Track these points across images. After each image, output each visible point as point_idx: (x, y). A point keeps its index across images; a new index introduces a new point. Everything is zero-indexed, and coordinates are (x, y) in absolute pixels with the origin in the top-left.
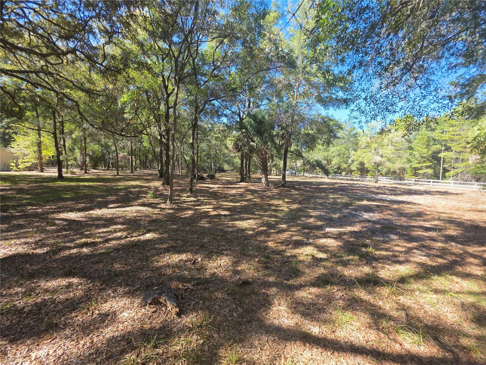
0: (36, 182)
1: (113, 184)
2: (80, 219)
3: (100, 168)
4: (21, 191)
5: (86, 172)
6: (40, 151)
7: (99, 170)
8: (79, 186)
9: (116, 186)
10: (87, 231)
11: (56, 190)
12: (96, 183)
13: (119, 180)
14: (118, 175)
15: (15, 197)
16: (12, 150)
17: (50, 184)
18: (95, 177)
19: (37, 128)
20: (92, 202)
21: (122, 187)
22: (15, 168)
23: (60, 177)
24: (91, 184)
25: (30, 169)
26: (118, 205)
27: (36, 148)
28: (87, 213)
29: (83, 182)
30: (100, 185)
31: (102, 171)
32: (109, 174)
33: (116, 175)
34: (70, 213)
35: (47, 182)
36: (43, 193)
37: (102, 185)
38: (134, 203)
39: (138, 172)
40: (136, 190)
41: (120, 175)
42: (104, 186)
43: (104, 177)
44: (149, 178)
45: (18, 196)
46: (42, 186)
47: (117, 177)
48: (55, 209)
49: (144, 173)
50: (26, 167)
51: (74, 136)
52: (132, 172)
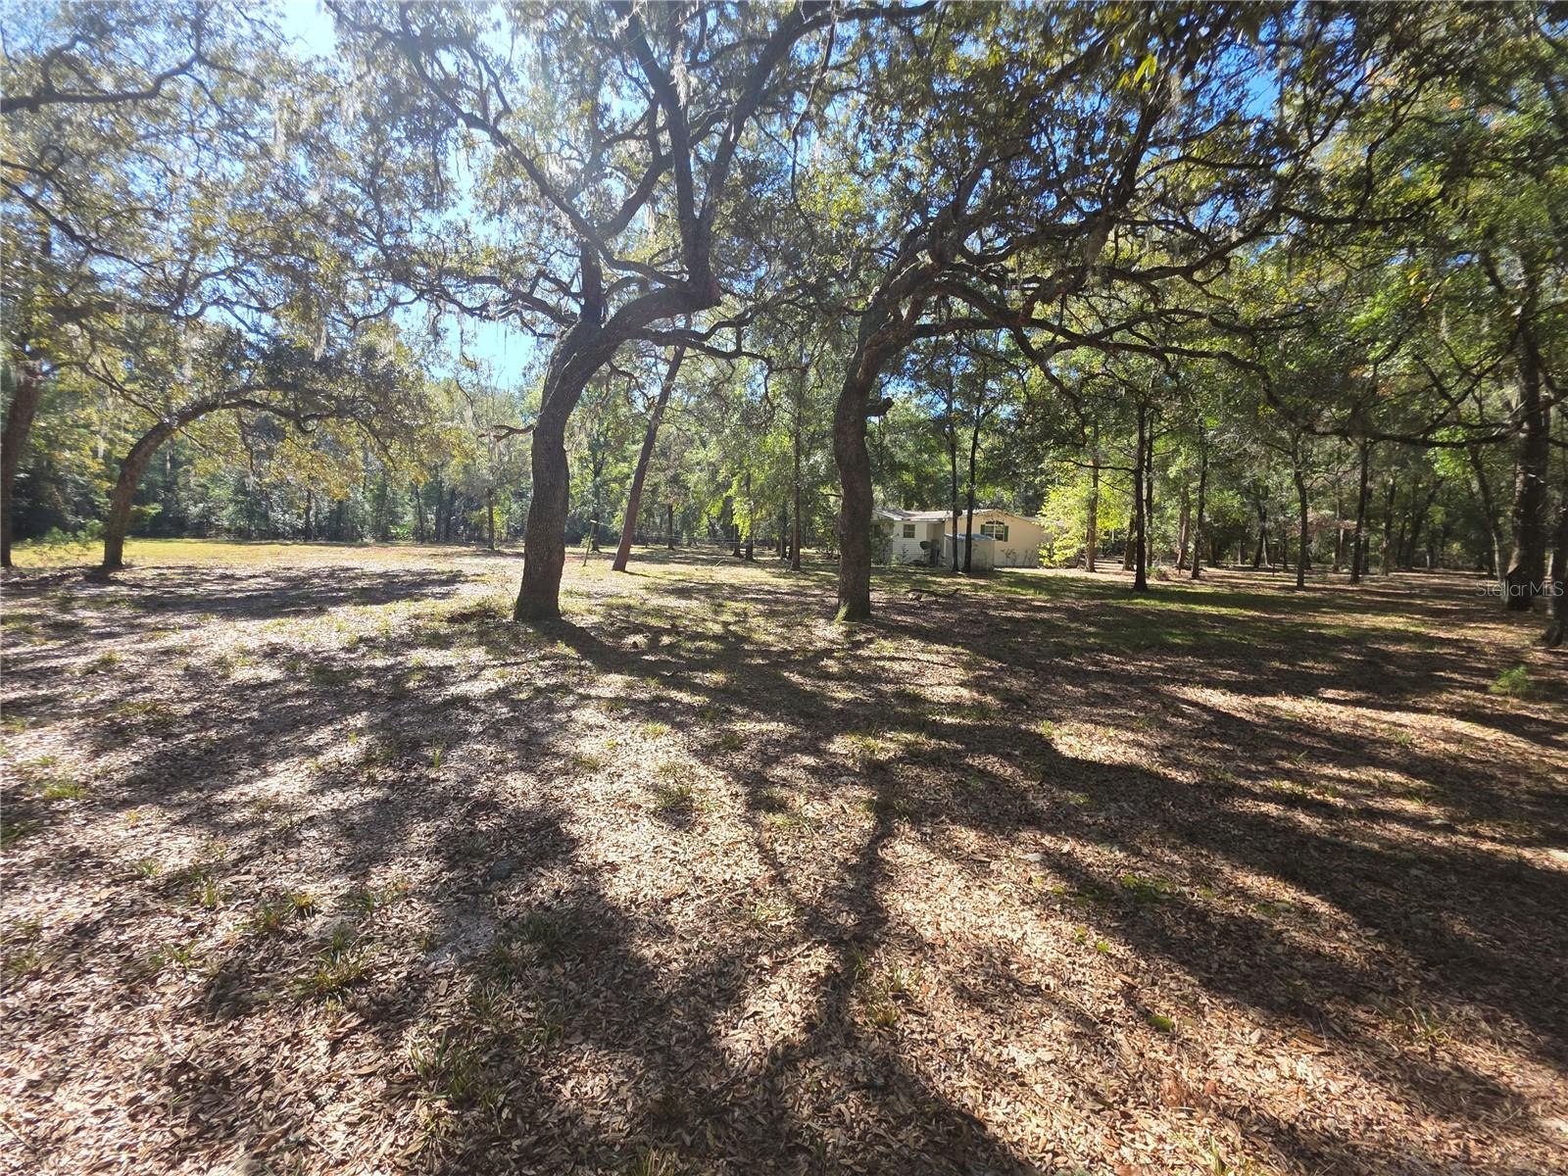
0: (1093, 596)
1: (1298, 619)
2: (1243, 715)
3: (1229, 561)
4: (1073, 614)
5: (1195, 576)
6: (1093, 520)
7: (1227, 568)
8: (1195, 616)
9: (1312, 626)
10: (1282, 758)
11: (1142, 618)
12: (1239, 611)
13: (1315, 605)
14: (1300, 586)
15: (1069, 628)
16: (1043, 521)
17: (1123, 603)
18: (1227, 591)
19: (1091, 463)
20: (1255, 668)
21: (1340, 633)
22: (1046, 561)
23: (1140, 588)
24: (1224, 611)
25: (1071, 563)
26: (1352, 695)
27: (1084, 514)
28: (1257, 700)
29: (1200, 604)
30: (1253, 617)
31: (1238, 574)
32: (1271, 582)
33: (1292, 589)
34: (1209, 691)
35: (1113, 597)
36: (1118, 624)
37: (1260, 619)
38: (1423, 703)
39: (1377, 578)
40: (1404, 648)
41: (1307, 589)
42: (1271, 622)
43: (1253, 592)
44: (1442, 605)
45: (1072, 625)
46: (1107, 605)
47: (1300, 593)
48: (1162, 670)
49: (1411, 587)
50: (1067, 560)
51: (1172, 472)
52: (1355, 580)
